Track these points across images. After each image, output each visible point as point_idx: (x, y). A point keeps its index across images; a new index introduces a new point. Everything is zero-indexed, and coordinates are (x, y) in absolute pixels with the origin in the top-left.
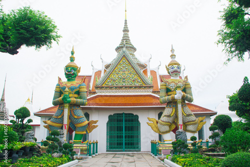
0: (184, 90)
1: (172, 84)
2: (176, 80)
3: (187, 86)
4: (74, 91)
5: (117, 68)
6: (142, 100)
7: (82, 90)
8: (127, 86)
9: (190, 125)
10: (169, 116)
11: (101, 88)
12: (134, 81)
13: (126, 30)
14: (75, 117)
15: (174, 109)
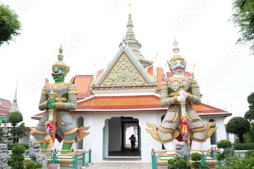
0: (190, 90)
1: (175, 84)
2: (180, 78)
3: (193, 85)
4: (61, 94)
5: (116, 66)
6: (143, 102)
7: (70, 92)
8: (128, 85)
9: (197, 132)
10: (171, 122)
11: (99, 88)
12: (135, 80)
13: (130, 25)
14: (63, 123)
15: (177, 113)
